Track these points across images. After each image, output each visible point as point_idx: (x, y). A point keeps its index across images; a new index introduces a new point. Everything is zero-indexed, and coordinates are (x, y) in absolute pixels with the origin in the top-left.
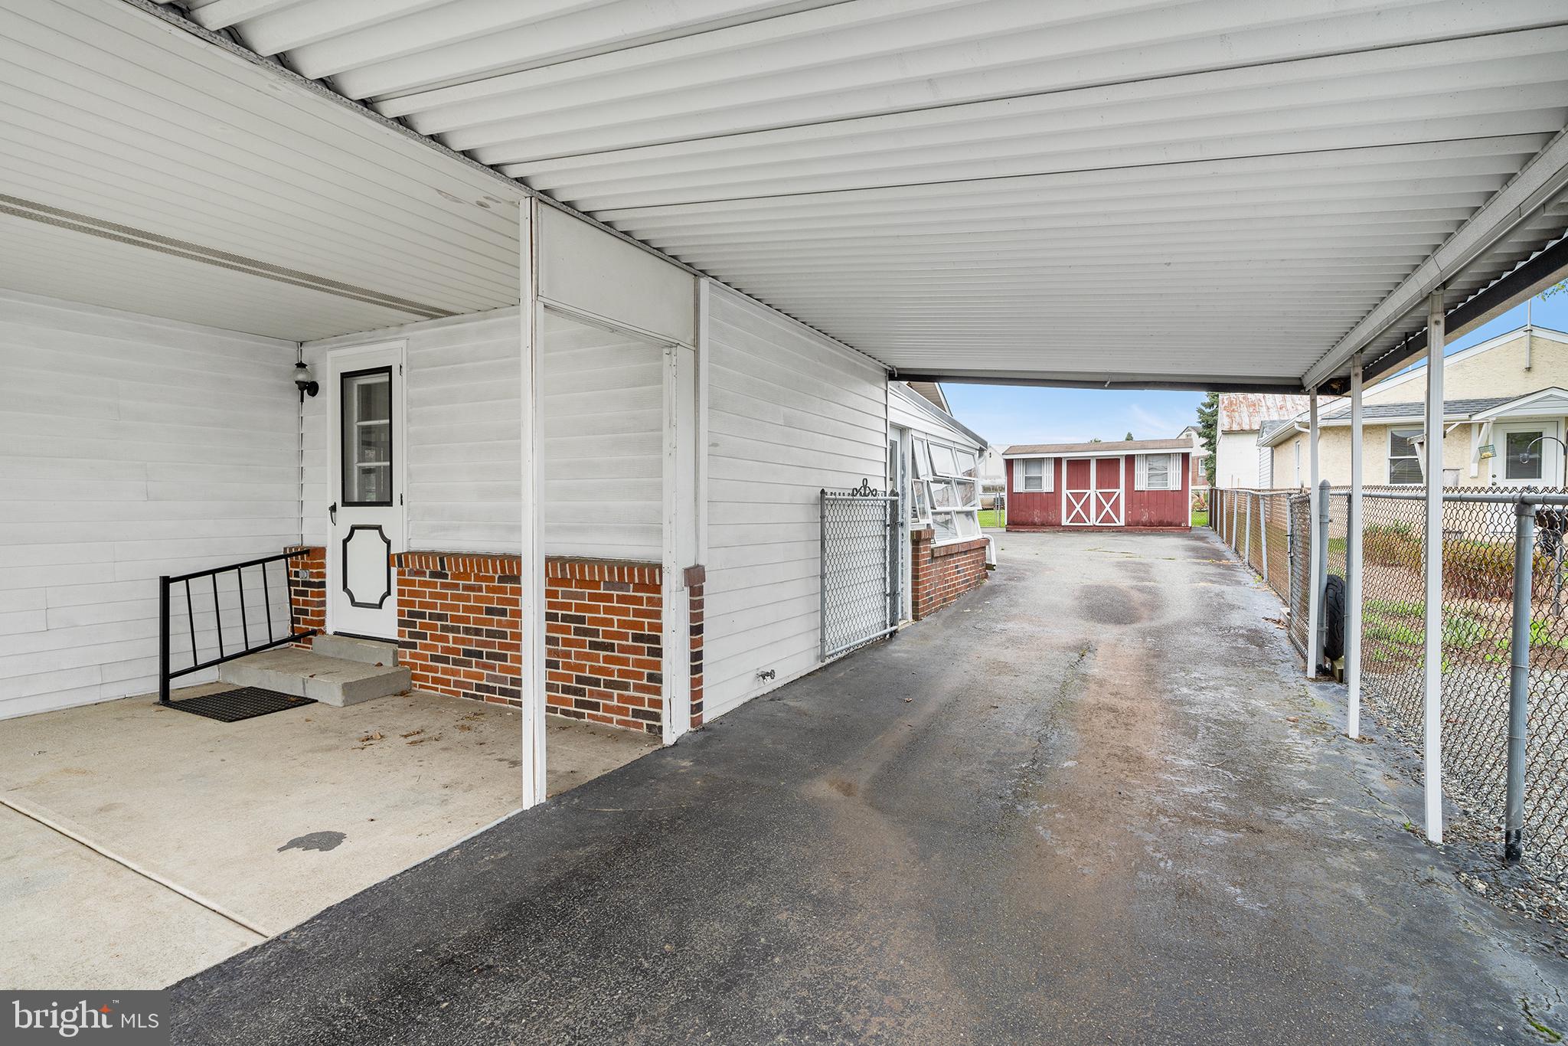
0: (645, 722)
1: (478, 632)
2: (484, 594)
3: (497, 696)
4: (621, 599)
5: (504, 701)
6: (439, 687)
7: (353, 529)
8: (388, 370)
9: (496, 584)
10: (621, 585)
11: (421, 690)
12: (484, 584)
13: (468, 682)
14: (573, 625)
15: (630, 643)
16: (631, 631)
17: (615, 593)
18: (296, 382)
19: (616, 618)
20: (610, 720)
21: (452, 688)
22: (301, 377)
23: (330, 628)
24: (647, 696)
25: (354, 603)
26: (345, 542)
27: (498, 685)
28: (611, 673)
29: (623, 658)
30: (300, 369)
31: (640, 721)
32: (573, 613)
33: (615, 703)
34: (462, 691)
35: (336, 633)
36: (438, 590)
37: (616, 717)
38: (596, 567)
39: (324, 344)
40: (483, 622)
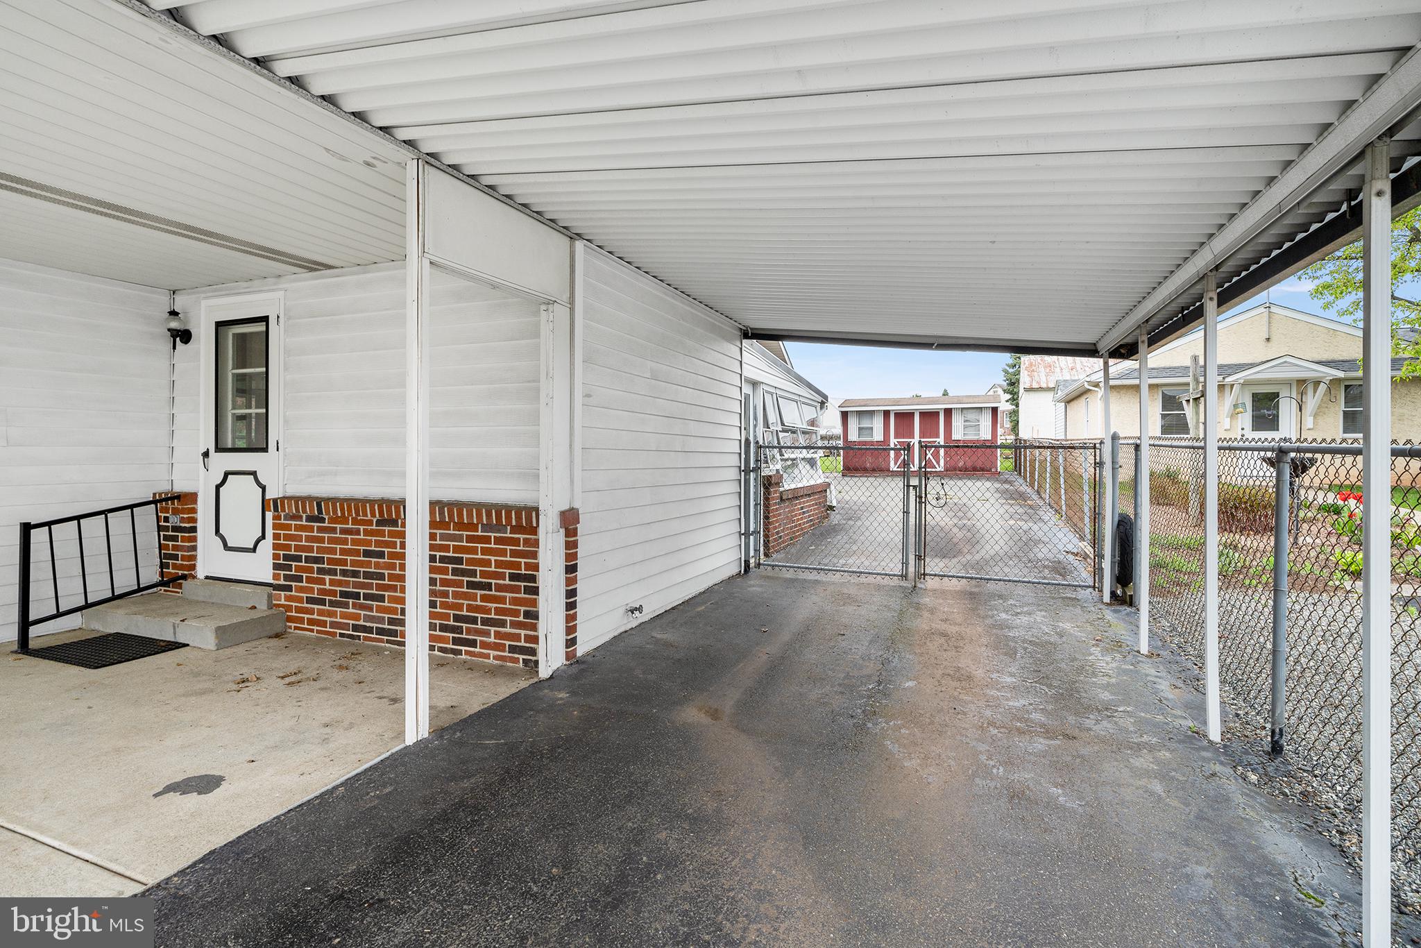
0: (521, 657)
1: (355, 574)
2: (362, 537)
3: (374, 636)
4: (499, 541)
5: (382, 641)
6: (315, 628)
7: (227, 474)
8: (265, 319)
9: (374, 527)
10: (499, 527)
11: (296, 631)
12: (362, 528)
13: (344, 623)
14: (450, 566)
15: (507, 582)
16: (508, 571)
17: (493, 535)
18: (169, 330)
19: (493, 558)
20: (488, 656)
21: (328, 629)
22: (174, 325)
23: (201, 573)
24: (523, 633)
25: (226, 547)
26: (218, 487)
27: (375, 625)
28: (488, 611)
29: (500, 597)
30: (172, 317)
31: (516, 656)
32: (451, 554)
33: (492, 639)
34: (338, 631)
35: (207, 578)
36: (315, 534)
37: (493, 653)
38: (474, 510)
39: (198, 293)
40: (361, 564)
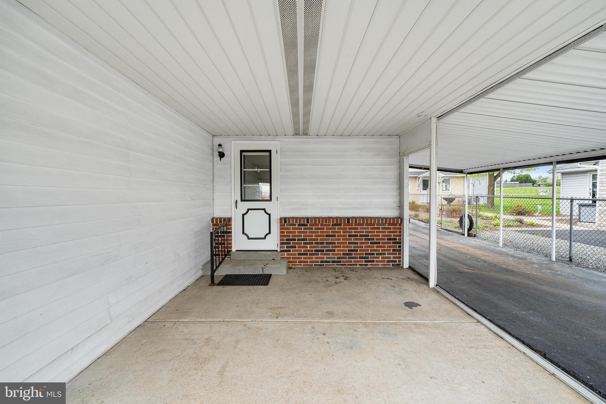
0: (391, 263)
1: (322, 243)
2: (325, 230)
3: (331, 264)
4: (383, 228)
5: (335, 265)
6: (302, 264)
7: (248, 210)
8: (270, 151)
9: (331, 227)
10: (382, 224)
11: (292, 266)
12: (325, 227)
13: (316, 261)
14: (364, 238)
15: (386, 241)
16: (386, 238)
17: (381, 227)
19: (381, 234)
20: (379, 265)
21: (309, 264)
22: (221, 150)
23: (234, 250)
24: (392, 256)
25: (249, 238)
26: (243, 215)
27: (331, 260)
28: (379, 251)
29: (383, 246)
30: (219, 147)
31: (389, 263)
32: (364, 234)
33: (380, 259)
34: (314, 264)
35: (237, 251)
36: (303, 230)
37: (380, 264)
38: (377, 219)
39: (229, 138)
40: (325, 239)
